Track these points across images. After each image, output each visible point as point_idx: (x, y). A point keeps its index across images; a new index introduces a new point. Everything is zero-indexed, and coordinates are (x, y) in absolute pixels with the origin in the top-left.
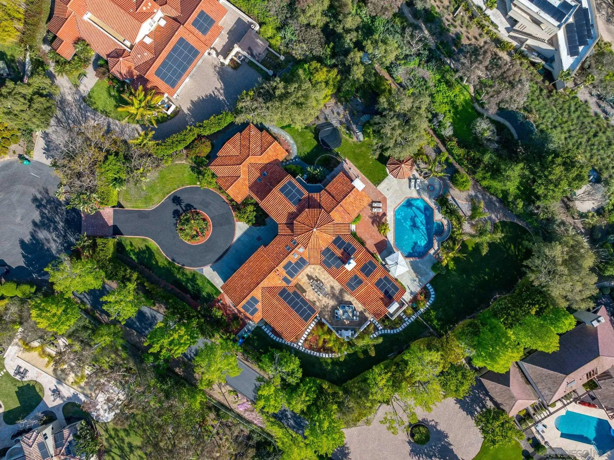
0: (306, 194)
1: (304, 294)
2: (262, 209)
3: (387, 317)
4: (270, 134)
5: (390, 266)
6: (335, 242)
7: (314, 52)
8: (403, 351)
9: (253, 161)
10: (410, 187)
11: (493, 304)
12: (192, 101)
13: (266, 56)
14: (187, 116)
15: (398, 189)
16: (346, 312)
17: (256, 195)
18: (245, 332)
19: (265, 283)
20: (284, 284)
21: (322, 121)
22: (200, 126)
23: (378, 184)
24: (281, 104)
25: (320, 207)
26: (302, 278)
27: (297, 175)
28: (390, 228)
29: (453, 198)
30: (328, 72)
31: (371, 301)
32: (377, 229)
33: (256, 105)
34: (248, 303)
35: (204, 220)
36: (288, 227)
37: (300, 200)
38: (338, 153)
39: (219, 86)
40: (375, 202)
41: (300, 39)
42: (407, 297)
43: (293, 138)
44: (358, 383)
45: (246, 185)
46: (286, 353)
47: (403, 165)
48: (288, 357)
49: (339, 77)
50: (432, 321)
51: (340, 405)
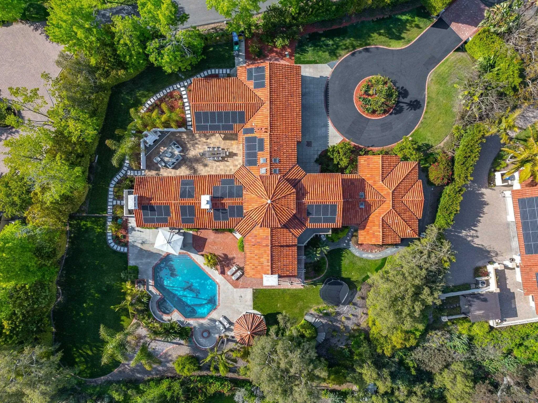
0: (309, 225)
1: (223, 136)
2: (332, 171)
3: (132, 187)
4: (392, 245)
5: (172, 234)
6: (240, 208)
7: (422, 351)
8: (90, 172)
9: (384, 206)
10: (225, 318)
11: (55, 288)
12: (488, 204)
13: (459, 306)
14: (479, 187)
15: (234, 306)
16: (172, 157)
17: (351, 180)
18: (239, 51)
19: (265, 110)
20: (248, 126)
21: (357, 299)
22: (460, 190)
23: (254, 293)
24: (413, 285)
25: (285, 226)
26: (238, 148)
27: (333, 232)
28: (206, 266)
29: (180, 344)
30: (394, 347)
31: (157, 188)
32: (216, 254)
33: (433, 259)
34: (263, 77)
35: (374, 112)
36: (296, 179)
37: (309, 214)
38: (316, 285)
39: (476, 240)
40: (241, 276)
41: (444, 349)
42: (132, 222)
43: (367, 260)
44: (97, 105)
45: (369, 179)
46: (185, 66)
47: (249, 333)
48: (180, 64)
49: (379, 351)
50: (93, 222)
51: (92, 70)
